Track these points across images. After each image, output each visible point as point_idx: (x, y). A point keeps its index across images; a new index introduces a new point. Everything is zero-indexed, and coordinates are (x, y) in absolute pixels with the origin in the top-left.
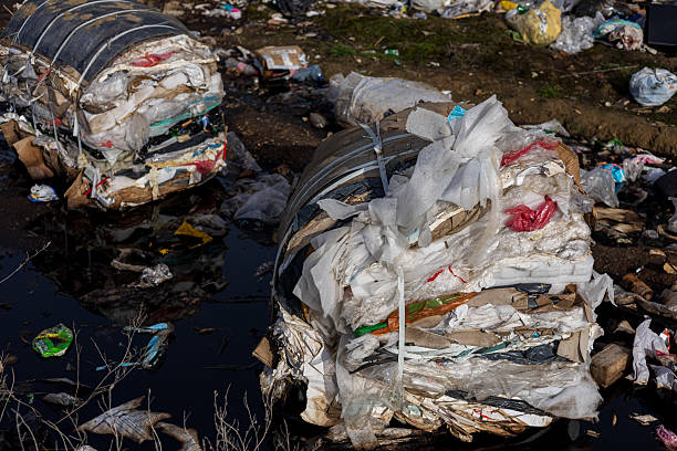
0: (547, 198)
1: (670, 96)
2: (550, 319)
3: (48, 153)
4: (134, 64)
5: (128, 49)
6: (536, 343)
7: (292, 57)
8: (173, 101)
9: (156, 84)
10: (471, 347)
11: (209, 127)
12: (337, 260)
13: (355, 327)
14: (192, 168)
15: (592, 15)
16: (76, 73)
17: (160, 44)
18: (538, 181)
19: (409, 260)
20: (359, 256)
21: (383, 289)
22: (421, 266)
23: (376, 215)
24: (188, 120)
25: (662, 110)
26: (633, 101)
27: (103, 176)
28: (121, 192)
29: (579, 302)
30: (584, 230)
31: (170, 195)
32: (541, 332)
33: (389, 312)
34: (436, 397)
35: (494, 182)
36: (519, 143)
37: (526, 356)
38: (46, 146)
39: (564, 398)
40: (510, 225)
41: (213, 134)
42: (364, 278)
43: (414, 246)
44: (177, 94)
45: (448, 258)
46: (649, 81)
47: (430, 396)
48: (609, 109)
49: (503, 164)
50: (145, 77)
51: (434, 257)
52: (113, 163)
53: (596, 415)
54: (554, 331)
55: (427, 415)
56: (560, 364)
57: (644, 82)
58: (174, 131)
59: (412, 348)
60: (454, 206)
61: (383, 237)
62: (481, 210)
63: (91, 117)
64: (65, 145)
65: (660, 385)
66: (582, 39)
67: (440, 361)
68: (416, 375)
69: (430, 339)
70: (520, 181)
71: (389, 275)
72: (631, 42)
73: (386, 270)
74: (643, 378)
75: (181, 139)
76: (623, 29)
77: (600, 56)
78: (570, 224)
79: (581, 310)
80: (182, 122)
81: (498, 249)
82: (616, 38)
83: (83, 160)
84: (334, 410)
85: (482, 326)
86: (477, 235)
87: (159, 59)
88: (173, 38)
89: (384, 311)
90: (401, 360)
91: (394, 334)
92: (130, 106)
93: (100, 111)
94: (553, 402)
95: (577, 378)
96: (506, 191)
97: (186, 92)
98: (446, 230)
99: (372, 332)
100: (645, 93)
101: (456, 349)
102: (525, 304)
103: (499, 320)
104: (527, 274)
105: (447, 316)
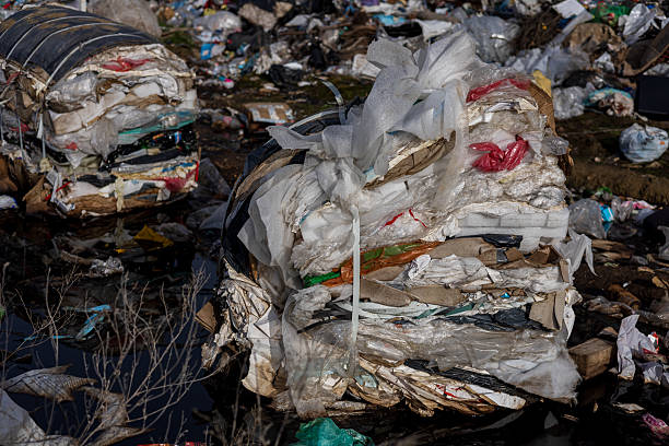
0: (518, 138)
1: (662, 152)
2: (524, 276)
3: (12, 163)
4: (105, 66)
5: (100, 52)
6: (508, 305)
7: (279, 112)
8: (144, 110)
9: (127, 90)
10: (434, 307)
11: (181, 144)
12: (286, 200)
13: (303, 273)
14: (161, 184)
15: (583, 86)
16: (45, 74)
17: (133, 50)
18: (508, 117)
19: (365, 200)
20: (311, 194)
21: (335, 234)
22: (378, 207)
23: (330, 146)
24: (158, 133)
25: (653, 165)
26: (624, 159)
27: (66, 180)
28: (83, 199)
29: (554, 258)
30: (559, 176)
31: (136, 210)
32: (512, 292)
33: (342, 259)
34: (394, 366)
35: (462, 117)
36: (487, 77)
37: (497, 321)
38: (11, 155)
39: (539, 373)
40: (478, 166)
41: (186, 153)
42: (315, 220)
43: (371, 186)
44: (149, 104)
45: (409, 199)
46: (639, 136)
47: (387, 365)
48: (597, 163)
49: (469, 99)
50: (115, 81)
51: (391, 198)
52: (76, 166)
53: (574, 396)
54: (526, 292)
55: (384, 387)
56: (533, 333)
57: (634, 138)
58: (145, 142)
59: (367, 305)
60: (416, 140)
61: (338, 172)
62: (445, 145)
63: (55, 116)
64: (29, 152)
65: (647, 379)
66: (572, 106)
67: (399, 322)
68: (371, 337)
69: (388, 294)
70: (488, 118)
71: (344, 217)
72: (621, 109)
73: (339, 211)
74: (628, 372)
75: (152, 152)
76: (613, 96)
77: (590, 121)
78: (543, 168)
79: (556, 270)
80: (153, 134)
81: (464, 192)
82: (606, 104)
83: (45, 164)
84: (279, 381)
85: (446, 281)
86: (440, 175)
87: (132, 65)
88: (148, 47)
89: (337, 258)
90: (355, 317)
91: (348, 287)
92: (98, 109)
93: (65, 110)
94: (525, 377)
95: (552, 353)
96: (472, 129)
97: (158, 103)
98: (407, 168)
99: (323, 282)
100: (636, 148)
101: (416, 308)
102: (494, 258)
103: (464, 276)
104: (495, 222)
105: (407, 267)
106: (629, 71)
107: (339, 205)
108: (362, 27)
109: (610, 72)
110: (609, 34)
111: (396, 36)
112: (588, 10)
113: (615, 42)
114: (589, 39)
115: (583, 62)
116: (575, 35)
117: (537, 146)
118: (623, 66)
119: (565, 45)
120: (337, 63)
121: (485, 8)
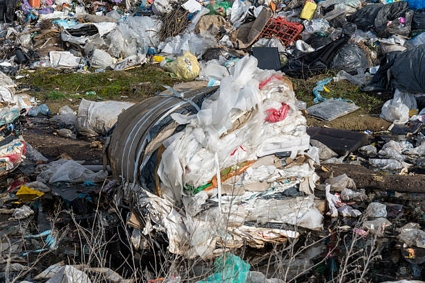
0: (284, 104)
2: (295, 170)
6: (288, 186)
7: (25, 100)
10: (255, 193)
11: (14, 131)
14: (7, 159)
15: (217, 58)
18: (278, 95)
20: (193, 146)
21: (207, 164)
22: (226, 147)
23: (202, 120)
24: (3, 126)
29: (306, 160)
30: (303, 120)
32: (289, 179)
33: (212, 176)
34: (240, 226)
35: (258, 97)
36: (265, 76)
37: (284, 195)
39: (305, 217)
40: (268, 120)
41: (16, 137)
42: (196, 159)
43: (221, 137)
45: (240, 141)
47: (237, 227)
49: (259, 88)
51: (231, 142)
53: (322, 226)
54: (296, 178)
55: (236, 238)
56: (301, 198)
59: (225, 197)
60: (239, 111)
61: (205, 133)
62: (253, 112)
65: (345, 215)
67: (240, 203)
70: (269, 96)
71: (210, 155)
73: (208, 152)
74: (335, 213)
78: (297, 117)
79: (308, 165)
81: (264, 134)
85: (261, 179)
86: (252, 127)
89: (209, 177)
90: (220, 205)
91: (216, 190)
96: (264, 101)
98: (237, 126)
99: (204, 189)
101: (247, 195)
102: (280, 164)
103: (268, 175)
104: (279, 146)
105: (242, 175)
106: (242, 45)
107: (208, 149)
108: (49, 31)
109: (230, 47)
110: (222, 21)
111: (79, 36)
112: (203, 5)
113: (228, 27)
114: (211, 26)
115: (213, 43)
116: (201, 24)
117: (293, 107)
118: (238, 42)
119: (197, 32)
120: (37, 59)
121: (128, 8)
